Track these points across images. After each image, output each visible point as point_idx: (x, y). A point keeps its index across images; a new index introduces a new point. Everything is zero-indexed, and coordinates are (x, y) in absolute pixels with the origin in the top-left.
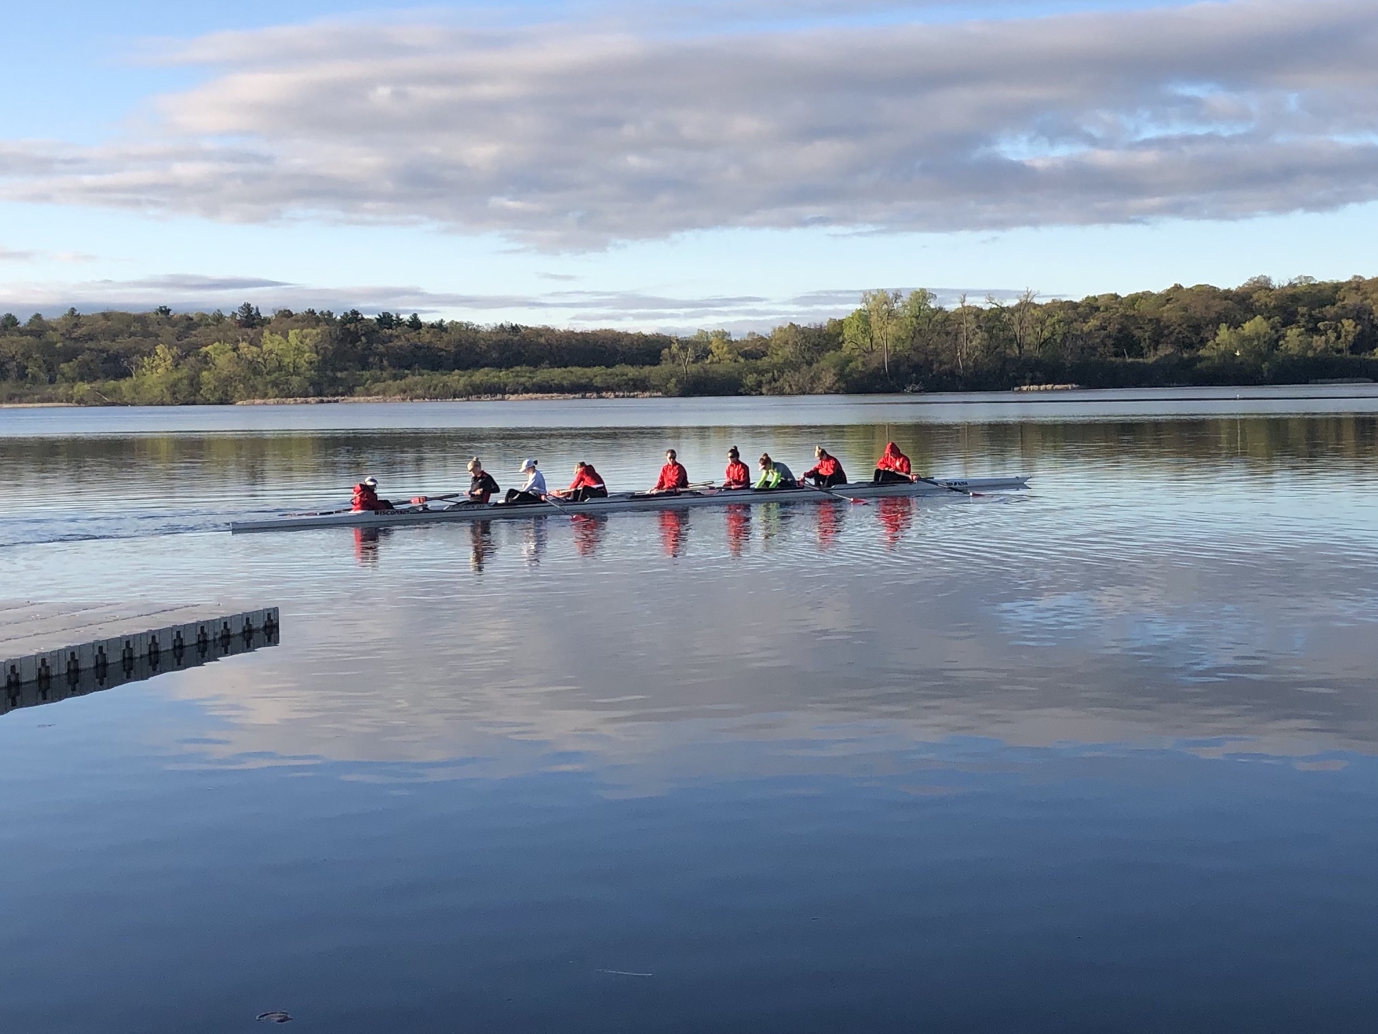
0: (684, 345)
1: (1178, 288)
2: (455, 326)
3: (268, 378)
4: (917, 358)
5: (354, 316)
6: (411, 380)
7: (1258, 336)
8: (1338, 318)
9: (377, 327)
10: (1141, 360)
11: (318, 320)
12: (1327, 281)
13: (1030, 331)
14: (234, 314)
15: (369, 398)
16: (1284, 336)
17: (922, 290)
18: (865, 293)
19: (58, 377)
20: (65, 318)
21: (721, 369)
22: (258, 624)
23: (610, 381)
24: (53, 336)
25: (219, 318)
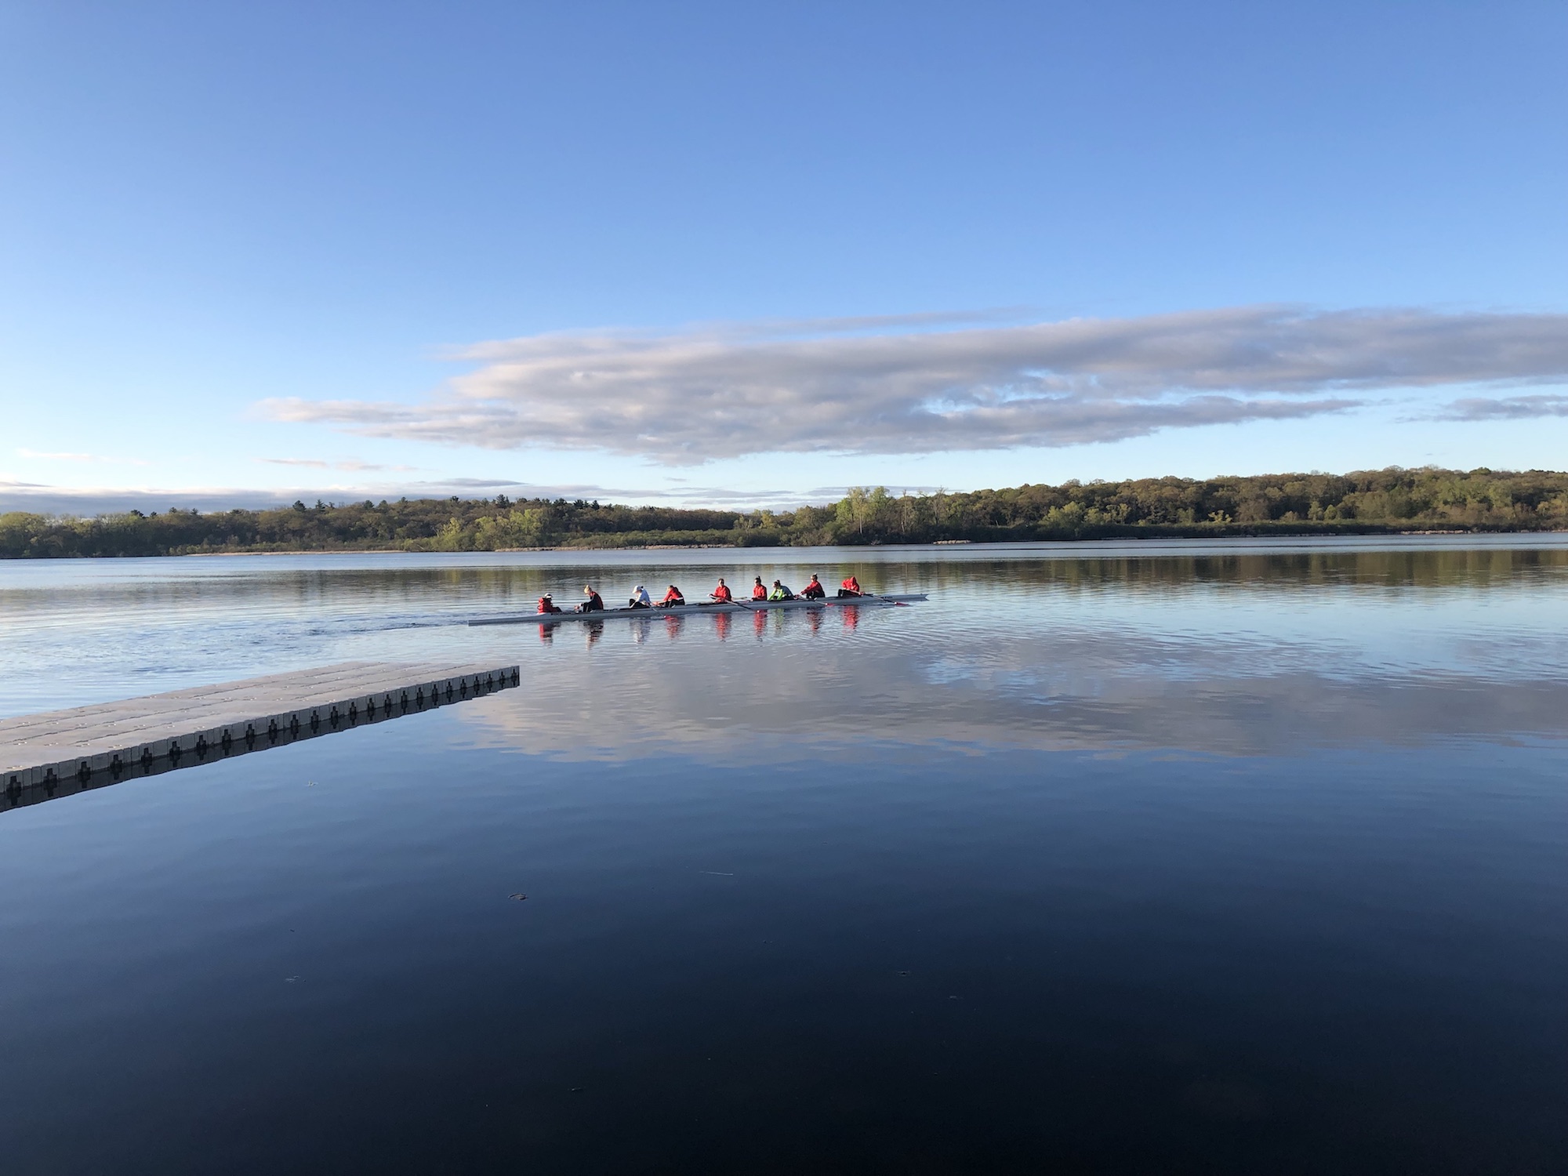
0: (747, 518)
1: (1027, 486)
2: (618, 507)
3: (513, 536)
4: (879, 525)
5: (561, 502)
6: (593, 537)
7: (1072, 513)
8: (1118, 503)
9: (574, 508)
10: (1005, 527)
11: (541, 504)
12: (1111, 482)
13: (943, 510)
14: (494, 501)
16: (1087, 513)
17: (881, 487)
18: (849, 489)
19: (395, 536)
20: (399, 502)
21: (767, 531)
22: (508, 675)
23: (706, 539)
24: (393, 513)
25: (486, 503)
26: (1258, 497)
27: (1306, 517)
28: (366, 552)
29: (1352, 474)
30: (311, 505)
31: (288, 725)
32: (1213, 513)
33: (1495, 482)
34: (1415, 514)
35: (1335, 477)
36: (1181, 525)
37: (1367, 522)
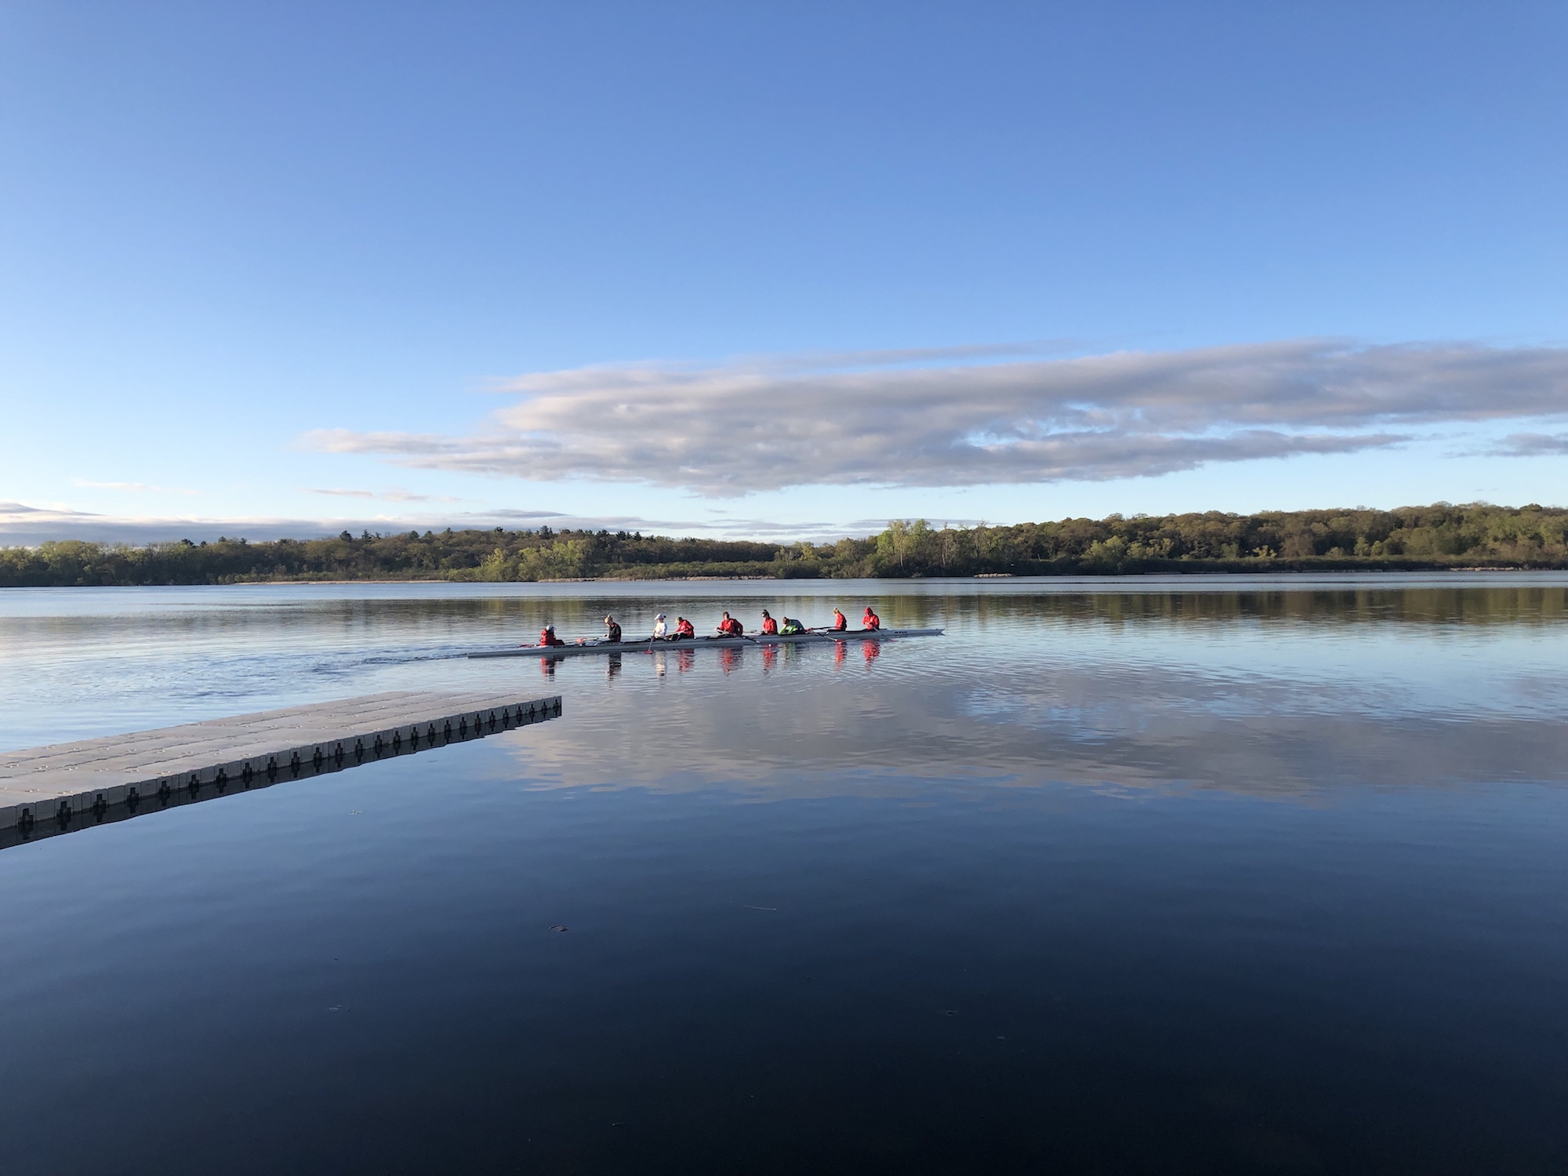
0: (787, 550)
1: (1069, 520)
2: (660, 539)
3: (556, 567)
4: (918, 558)
5: (604, 533)
6: (635, 568)
7: (1115, 547)
8: (1161, 538)
9: (617, 540)
10: (1047, 560)
11: (584, 535)
12: (1154, 516)
13: (983, 543)
14: (538, 532)
15: (612, 579)
16: (1130, 547)
17: (923, 520)
18: (890, 521)
19: (440, 566)
20: (444, 533)
21: (807, 563)
22: (550, 705)
23: (746, 570)
24: (437, 543)
25: (529, 534)
26: (1303, 532)
27: (1352, 553)
28: (411, 582)
29: (1401, 508)
30: (357, 535)
31: (334, 754)
32: (1258, 549)
33: (1547, 518)
34: (1465, 550)
35: (1381, 513)
36: (1225, 560)
37: (1415, 558)
